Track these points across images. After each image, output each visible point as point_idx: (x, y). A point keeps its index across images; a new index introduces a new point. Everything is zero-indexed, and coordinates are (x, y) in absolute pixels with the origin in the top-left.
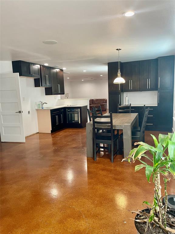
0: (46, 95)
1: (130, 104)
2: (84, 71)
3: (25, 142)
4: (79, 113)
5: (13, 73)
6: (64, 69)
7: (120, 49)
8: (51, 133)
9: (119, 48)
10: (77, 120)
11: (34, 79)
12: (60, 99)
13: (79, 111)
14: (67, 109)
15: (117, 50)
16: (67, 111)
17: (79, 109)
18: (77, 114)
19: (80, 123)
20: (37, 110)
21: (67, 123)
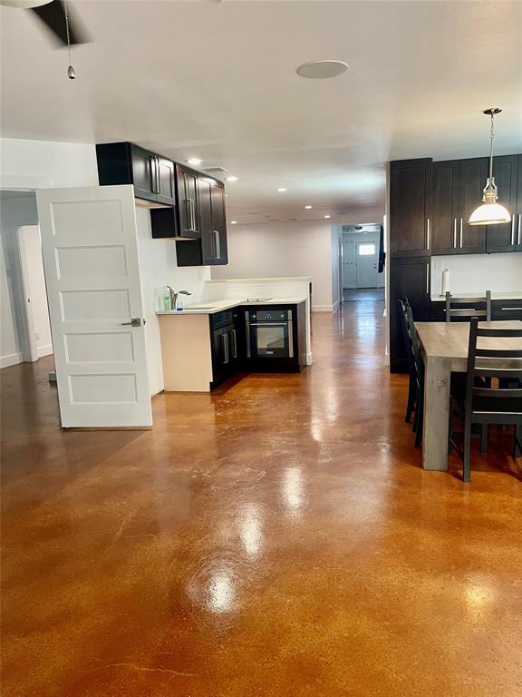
0: (178, 266)
1: (488, 293)
2: (280, 190)
3: (152, 424)
4: (290, 323)
5: (101, 185)
6: (231, 180)
7: (497, 111)
8: (208, 390)
9: (493, 107)
10: (283, 346)
11: (151, 210)
12: (210, 280)
13: (290, 317)
14: (247, 313)
15: (488, 112)
16: (247, 318)
17: (290, 312)
18: (282, 329)
19: (291, 355)
20: (159, 315)
21: (249, 356)
